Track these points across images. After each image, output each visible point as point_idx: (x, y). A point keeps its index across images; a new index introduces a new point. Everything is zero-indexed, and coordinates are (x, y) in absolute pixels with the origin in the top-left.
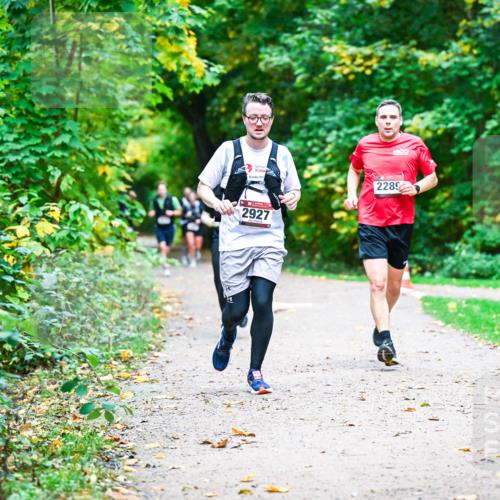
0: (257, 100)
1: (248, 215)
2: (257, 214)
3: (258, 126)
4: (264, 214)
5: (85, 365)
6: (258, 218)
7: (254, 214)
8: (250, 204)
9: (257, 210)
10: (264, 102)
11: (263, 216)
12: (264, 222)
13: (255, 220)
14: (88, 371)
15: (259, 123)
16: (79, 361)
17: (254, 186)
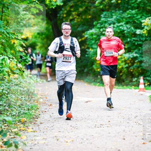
0: (66, 24)
1: (65, 59)
2: (68, 58)
3: (67, 32)
4: (70, 58)
5: (6, 125)
6: (68, 59)
7: (67, 58)
8: (65, 55)
9: (67, 57)
10: (68, 25)
11: (69, 59)
12: (70, 61)
13: (67, 60)
14: (7, 127)
15: (67, 31)
16: (3, 123)
17: (67, 50)
